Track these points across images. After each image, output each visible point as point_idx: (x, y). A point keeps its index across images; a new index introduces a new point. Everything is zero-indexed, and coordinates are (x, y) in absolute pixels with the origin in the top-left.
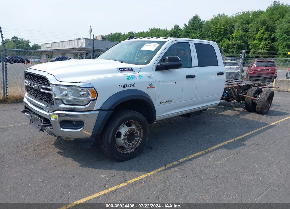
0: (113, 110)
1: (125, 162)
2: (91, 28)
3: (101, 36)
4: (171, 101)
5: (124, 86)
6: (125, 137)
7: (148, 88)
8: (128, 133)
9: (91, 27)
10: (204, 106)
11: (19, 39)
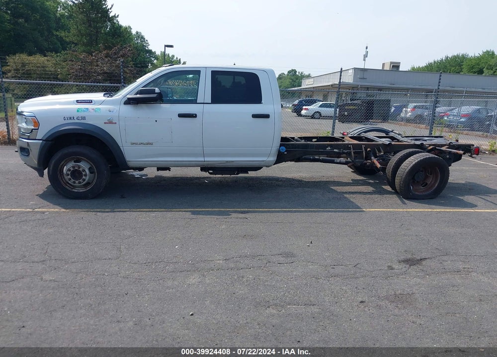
0: (52, 140)
1: (71, 200)
2: (367, 50)
3: (391, 63)
4: (151, 144)
5: (70, 118)
6: (68, 173)
7: (105, 123)
8: (72, 169)
9: (367, 48)
10: (232, 162)
11: (297, 73)
